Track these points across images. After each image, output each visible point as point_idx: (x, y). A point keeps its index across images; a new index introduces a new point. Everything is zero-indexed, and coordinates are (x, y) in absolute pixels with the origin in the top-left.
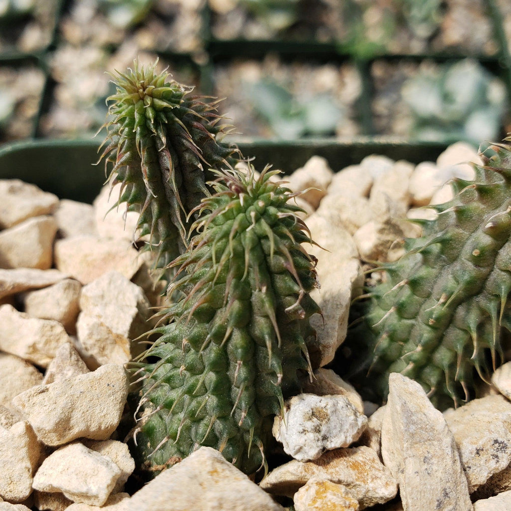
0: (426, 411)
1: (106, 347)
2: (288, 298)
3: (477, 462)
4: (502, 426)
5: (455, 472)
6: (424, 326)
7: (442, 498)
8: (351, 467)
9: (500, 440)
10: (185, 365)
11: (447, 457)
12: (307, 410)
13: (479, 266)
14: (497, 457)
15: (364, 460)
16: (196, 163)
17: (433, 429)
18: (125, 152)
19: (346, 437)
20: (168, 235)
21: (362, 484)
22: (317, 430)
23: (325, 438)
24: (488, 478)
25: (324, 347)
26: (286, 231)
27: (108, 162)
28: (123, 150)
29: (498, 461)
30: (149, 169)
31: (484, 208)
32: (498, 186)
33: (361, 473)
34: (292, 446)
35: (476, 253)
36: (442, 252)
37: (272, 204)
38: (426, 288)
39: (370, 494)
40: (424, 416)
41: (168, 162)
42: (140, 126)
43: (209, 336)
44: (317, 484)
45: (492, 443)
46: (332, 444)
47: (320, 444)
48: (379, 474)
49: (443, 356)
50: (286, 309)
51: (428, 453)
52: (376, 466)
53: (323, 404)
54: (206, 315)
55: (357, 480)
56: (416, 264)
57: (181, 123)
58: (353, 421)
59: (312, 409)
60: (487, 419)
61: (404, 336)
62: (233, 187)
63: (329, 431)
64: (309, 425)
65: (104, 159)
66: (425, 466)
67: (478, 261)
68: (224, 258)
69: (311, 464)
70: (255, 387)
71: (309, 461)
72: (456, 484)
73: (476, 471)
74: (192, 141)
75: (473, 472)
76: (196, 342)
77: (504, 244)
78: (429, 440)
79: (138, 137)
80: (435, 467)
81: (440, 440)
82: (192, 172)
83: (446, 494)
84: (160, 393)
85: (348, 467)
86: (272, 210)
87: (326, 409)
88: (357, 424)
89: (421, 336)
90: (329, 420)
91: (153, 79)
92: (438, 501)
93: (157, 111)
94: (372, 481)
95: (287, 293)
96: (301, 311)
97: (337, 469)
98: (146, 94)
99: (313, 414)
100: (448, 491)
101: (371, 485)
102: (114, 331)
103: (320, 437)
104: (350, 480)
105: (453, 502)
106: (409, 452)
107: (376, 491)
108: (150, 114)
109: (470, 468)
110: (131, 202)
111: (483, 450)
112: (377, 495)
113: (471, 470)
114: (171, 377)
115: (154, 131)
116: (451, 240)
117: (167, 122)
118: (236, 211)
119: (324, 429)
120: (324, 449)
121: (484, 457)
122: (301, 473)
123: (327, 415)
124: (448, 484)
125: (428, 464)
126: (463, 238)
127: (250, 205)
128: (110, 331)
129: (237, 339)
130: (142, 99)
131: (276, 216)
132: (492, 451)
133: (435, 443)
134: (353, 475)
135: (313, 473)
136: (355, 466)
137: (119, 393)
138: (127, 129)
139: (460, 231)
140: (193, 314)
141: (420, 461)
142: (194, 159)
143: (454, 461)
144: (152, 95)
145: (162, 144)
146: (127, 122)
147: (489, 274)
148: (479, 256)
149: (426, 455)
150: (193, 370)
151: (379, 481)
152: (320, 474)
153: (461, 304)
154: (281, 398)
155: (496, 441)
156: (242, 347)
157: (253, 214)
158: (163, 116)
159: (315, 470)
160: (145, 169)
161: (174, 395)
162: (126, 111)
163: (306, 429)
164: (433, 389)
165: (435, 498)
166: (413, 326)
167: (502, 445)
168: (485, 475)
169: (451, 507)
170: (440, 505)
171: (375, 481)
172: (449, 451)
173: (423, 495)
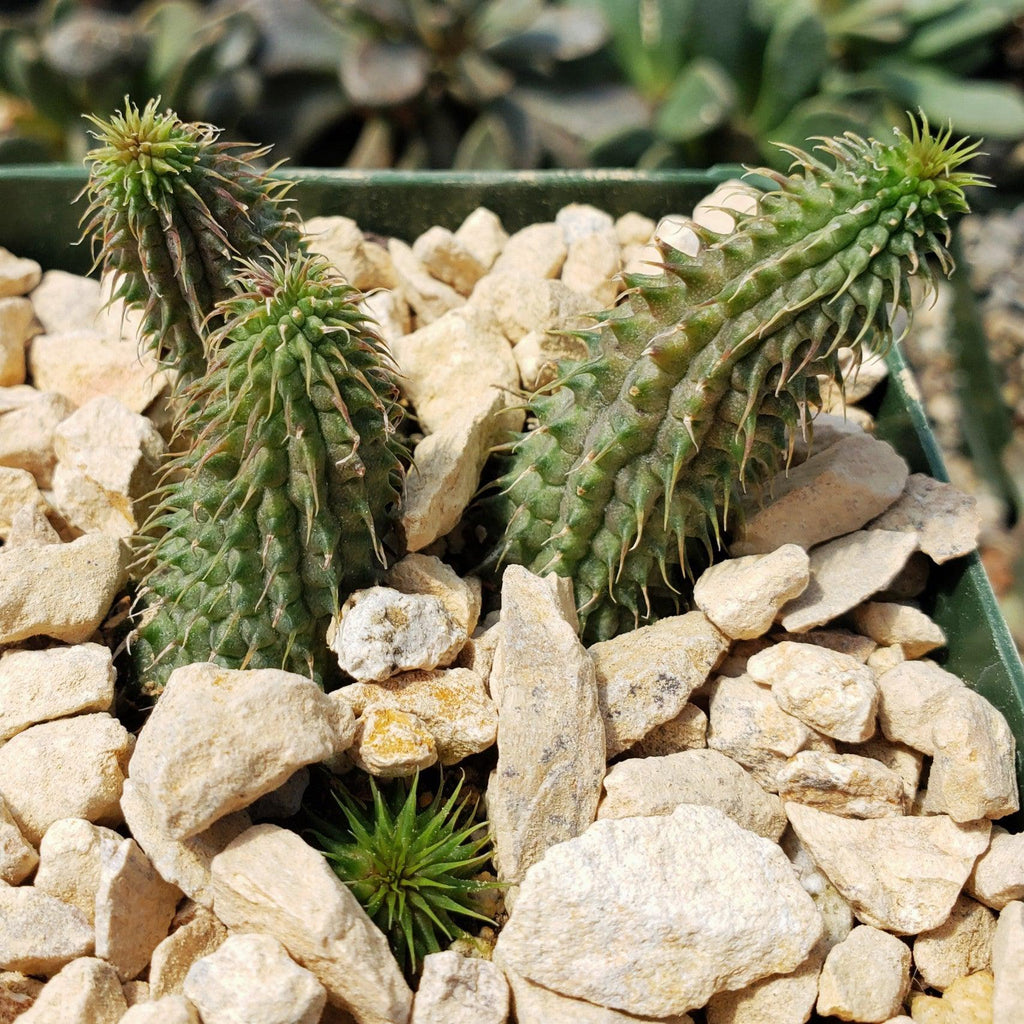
0: (547, 624)
1: (97, 514)
2: (343, 447)
3: (631, 706)
4: (683, 656)
5: (580, 714)
6: (574, 498)
7: (553, 749)
8: (437, 695)
9: (669, 675)
10: (199, 540)
11: (571, 691)
12: (378, 609)
13: (643, 411)
14: (661, 699)
15: (458, 688)
16: (220, 248)
17: (553, 649)
18: (116, 230)
19: (430, 656)
20: (188, 349)
21: (447, 720)
22: (388, 639)
23: (397, 652)
24: (647, 731)
25: (408, 520)
26: (335, 351)
27: (96, 241)
28: (113, 227)
29: (661, 706)
30: (151, 255)
31: (655, 323)
32: (677, 291)
33: (450, 705)
34: (349, 658)
35: (634, 391)
36: (597, 386)
37: (316, 312)
38: (576, 439)
39: (458, 737)
40: (542, 629)
41: (176, 247)
42: (135, 196)
43: (227, 499)
44: (376, 713)
45: (656, 678)
46: (407, 662)
47: (389, 658)
48: (475, 708)
49: (607, 545)
50: (337, 463)
51: (542, 682)
52: (474, 697)
54: (226, 467)
55: (440, 714)
56: (569, 401)
57: (194, 192)
58: (444, 634)
59: (386, 609)
60: (663, 645)
61: (551, 511)
62: (258, 288)
63: (405, 643)
64: (378, 630)
65: (88, 237)
66: (534, 701)
67: (641, 402)
68: (244, 388)
69: (377, 687)
70: (300, 574)
71: (372, 682)
72: (580, 731)
73: (628, 719)
74: (211, 217)
75: (624, 720)
76: (211, 506)
77: (681, 379)
78: (546, 664)
79: (131, 212)
80: (548, 704)
81: (561, 665)
82: (215, 260)
83: (561, 744)
84: (169, 581)
85: (431, 695)
86: (314, 321)
87: (406, 612)
88: (450, 639)
89: (571, 511)
90: (407, 627)
91: (153, 128)
92: (546, 751)
93: (158, 176)
94: (463, 717)
95: (341, 439)
96: (358, 466)
97: (414, 696)
98: (141, 152)
99: (387, 616)
100: (564, 739)
101: (459, 723)
102: (106, 488)
103: (391, 650)
104: (429, 713)
105: (571, 756)
106: (512, 678)
107: (466, 731)
108: (147, 181)
109: (619, 713)
110: (129, 300)
111: (640, 688)
112: (468, 739)
113: (621, 717)
114: (183, 556)
115: (154, 204)
116: (608, 369)
117: (172, 192)
118: (264, 322)
119: (398, 638)
120: (394, 667)
121: (640, 700)
122: (359, 697)
123: (406, 620)
124: (567, 730)
125: (539, 698)
126: (624, 368)
127: (284, 314)
128: (101, 488)
129: (269, 503)
130: (135, 157)
131: (320, 331)
132: (655, 690)
133: (555, 669)
134: (437, 707)
135: (377, 699)
136: (443, 695)
137: (104, 575)
138: (116, 199)
139: (620, 356)
140: (206, 465)
141: (527, 693)
142: (217, 242)
143: (582, 699)
144: (149, 153)
145: (167, 222)
146: (115, 189)
147: (661, 423)
148: (639, 396)
149: (539, 685)
150: (210, 546)
151: (472, 717)
152: (388, 700)
153: (624, 467)
154: (334, 590)
155: (662, 677)
156: (275, 516)
157: (282, 328)
158: (166, 182)
159: (380, 695)
160: (145, 257)
161: (185, 582)
162: (114, 174)
163: (373, 635)
164: (595, 595)
165: (541, 747)
166: (562, 495)
167: (671, 682)
168: (643, 725)
169: (567, 762)
170: (548, 757)
171: (466, 717)
172: (574, 682)
173: (522, 740)
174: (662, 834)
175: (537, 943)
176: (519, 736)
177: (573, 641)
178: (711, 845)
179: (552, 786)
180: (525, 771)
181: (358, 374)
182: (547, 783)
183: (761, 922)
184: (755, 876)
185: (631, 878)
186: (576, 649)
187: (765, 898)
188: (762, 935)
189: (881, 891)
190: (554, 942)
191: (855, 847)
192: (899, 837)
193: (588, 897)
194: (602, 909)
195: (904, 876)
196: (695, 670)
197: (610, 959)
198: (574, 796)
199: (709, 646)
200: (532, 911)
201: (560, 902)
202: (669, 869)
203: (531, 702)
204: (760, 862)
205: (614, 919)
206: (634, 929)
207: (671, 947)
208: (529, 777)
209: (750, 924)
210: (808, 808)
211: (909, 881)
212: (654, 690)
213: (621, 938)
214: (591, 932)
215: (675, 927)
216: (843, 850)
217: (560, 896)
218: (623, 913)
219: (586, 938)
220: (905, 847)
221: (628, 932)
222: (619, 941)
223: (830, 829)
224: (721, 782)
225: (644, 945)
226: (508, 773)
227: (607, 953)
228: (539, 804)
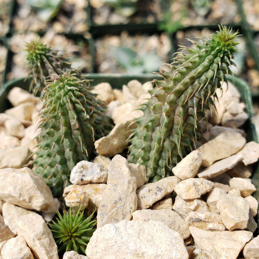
0: (122, 168)
3: (148, 195)
5: (127, 192)
7: (118, 200)
9: (160, 187)
12: (80, 165)
13: (155, 113)
14: (157, 193)
15: (101, 188)
17: (122, 174)
19: (94, 177)
21: (94, 195)
22: (81, 172)
23: (83, 176)
24: (153, 203)
29: (156, 195)
33: (97, 192)
39: (97, 200)
40: (120, 169)
45: (156, 187)
46: (87, 179)
47: (80, 177)
50: (71, 124)
51: (118, 183)
53: (87, 164)
55: (93, 193)
58: (99, 172)
59: (83, 165)
63: (86, 174)
64: (79, 170)
72: (127, 196)
73: (147, 199)
78: (120, 178)
80: (118, 189)
81: (124, 179)
83: (120, 199)
85: (93, 189)
87: (88, 166)
88: (101, 174)
90: (88, 169)
99: (82, 167)
100: (122, 198)
103: (81, 175)
105: (123, 203)
106: (109, 182)
109: (145, 197)
111: (151, 190)
119: (84, 173)
120: (82, 180)
121: (151, 193)
122: (72, 188)
123: (87, 168)
124: (123, 196)
125: (116, 187)
131: (67, 88)
133: (122, 179)
141: (113, 186)
143: (129, 188)
148: (154, 109)
149: (116, 184)
155: (158, 187)
157: (57, 87)
158: (39, 56)
159: (78, 187)
165: (114, 200)
167: (160, 189)
168: (151, 201)
169: (122, 205)
170: (116, 203)
171: (100, 194)
172: (127, 183)
173: (109, 197)
174: (142, 226)
175: (95, 250)
176: (108, 196)
177: (128, 172)
178: (157, 231)
179: (116, 210)
180: (108, 206)
181: (78, 101)
182: (114, 210)
183: (167, 253)
184: (168, 240)
185: (128, 235)
186: (129, 174)
187: (170, 246)
188: (166, 256)
189: (214, 251)
190: (100, 250)
191: (208, 239)
192: (222, 236)
193: (112, 238)
194: (116, 242)
195: (222, 247)
196: (170, 188)
197: (116, 257)
198: (123, 214)
199: (175, 182)
200: (94, 240)
201: (103, 238)
202: (141, 235)
203: (113, 188)
204: (172, 237)
205: (119, 245)
206: (125, 249)
207: (136, 257)
208: (109, 207)
209: (162, 253)
210: (196, 228)
211: (224, 249)
212: (155, 191)
213: (121, 251)
214: (112, 248)
215: (138, 250)
216: (204, 239)
217: (103, 237)
218: (122, 244)
219: (110, 250)
220: (223, 239)
221: (123, 250)
222: (120, 252)
223: (201, 234)
224: (169, 216)
225: (128, 254)
226: (103, 206)
227: (116, 255)
228: (111, 215)
